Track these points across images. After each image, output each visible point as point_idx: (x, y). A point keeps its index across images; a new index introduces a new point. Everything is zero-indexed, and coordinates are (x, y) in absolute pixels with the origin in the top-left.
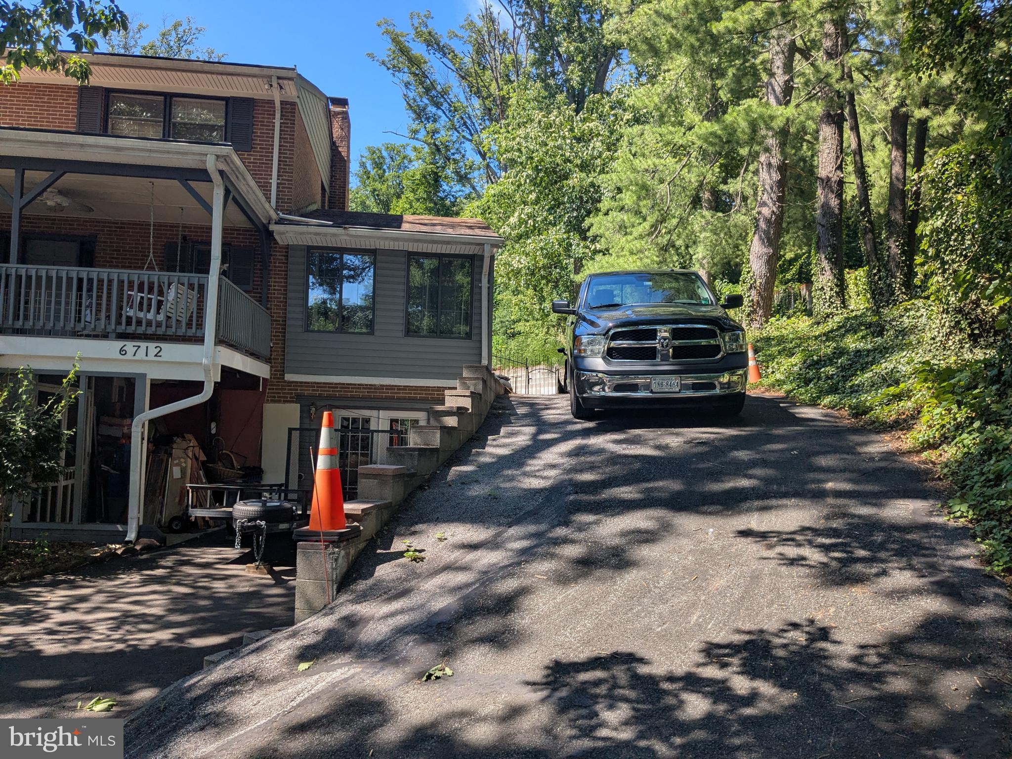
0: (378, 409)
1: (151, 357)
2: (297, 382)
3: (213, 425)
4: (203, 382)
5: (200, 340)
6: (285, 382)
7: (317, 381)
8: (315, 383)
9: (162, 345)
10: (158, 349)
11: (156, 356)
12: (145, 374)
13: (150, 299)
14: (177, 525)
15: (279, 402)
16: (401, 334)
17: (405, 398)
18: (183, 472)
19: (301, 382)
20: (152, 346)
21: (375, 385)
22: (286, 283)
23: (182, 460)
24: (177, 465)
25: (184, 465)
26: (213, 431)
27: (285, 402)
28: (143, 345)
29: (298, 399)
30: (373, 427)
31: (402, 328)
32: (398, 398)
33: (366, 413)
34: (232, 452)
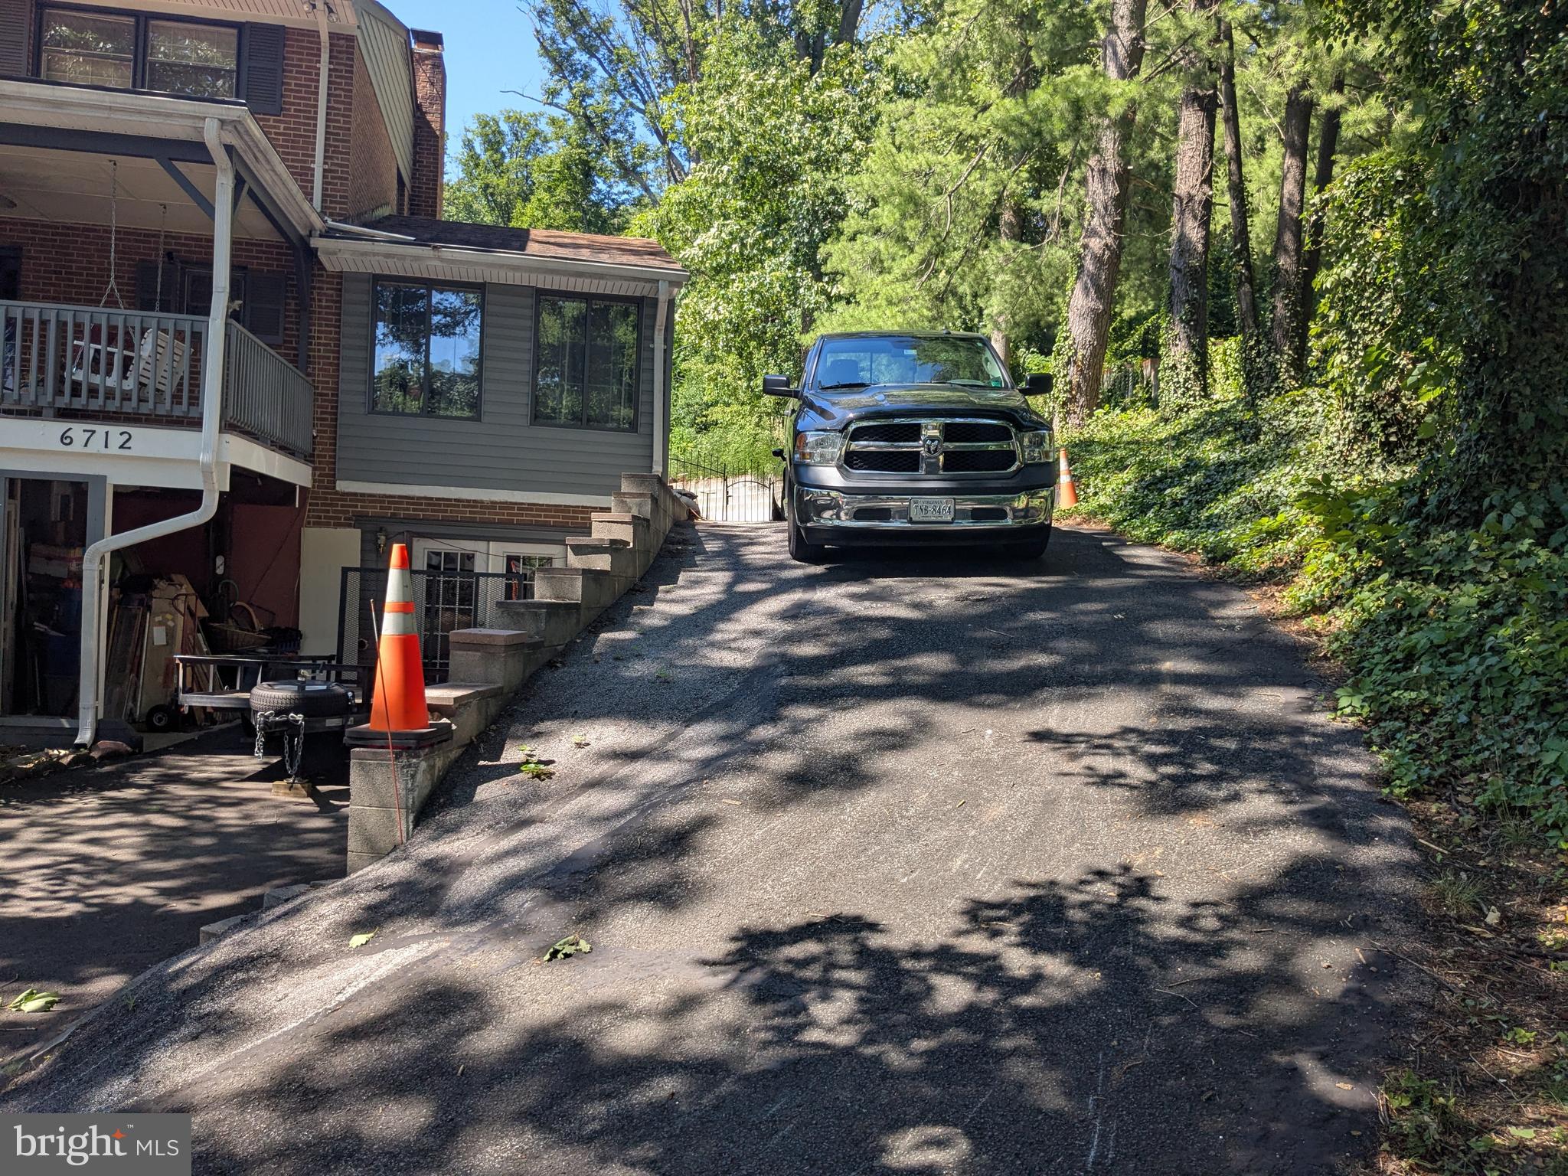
0: (488, 539)
1: (114, 449)
2: (355, 494)
3: (220, 560)
4: (201, 492)
5: (196, 424)
6: (337, 493)
7: (388, 493)
8: (385, 496)
9: (134, 431)
10: (126, 437)
11: (121, 447)
12: (104, 478)
13: (112, 354)
14: (160, 720)
15: (328, 525)
16: (526, 421)
17: (530, 524)
18: (170, 634)
19: (363, 495)
20: (115, 431)
21: (482, 502)
22: (338, 333)
23: (169, 616)
24: (160, 624)
25: (171, 624)
26: (220, 571)
27: (337, 525)
28: (101, 429)
29: (357, 520)
30: (479, 568)
31: (526, 411)
32: (519, 523)
33: (468, 546)
34: (251, 605)
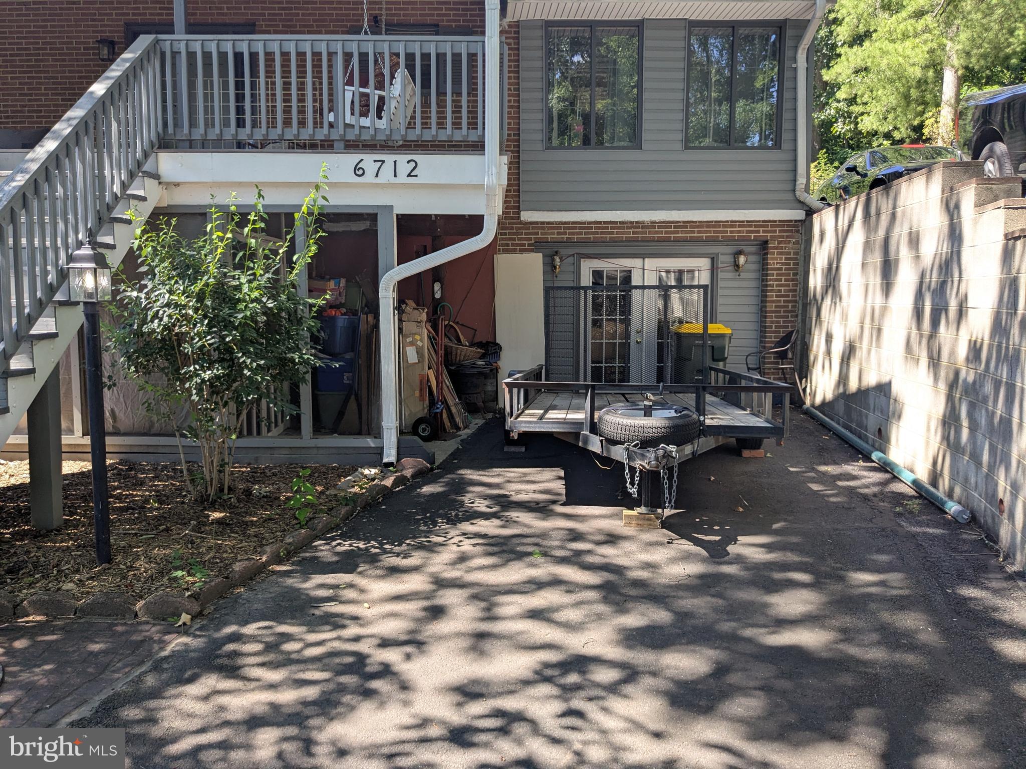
0: (643, 256)
1: (402, 178)
2: (536, 223)
3: (437, 286)
5: (478, 147)
6: (521, 223)
7: (564, 220)
8: (561, 223)
9: (421, 158)
10: (413, 164)
11: (409, 175)
12: (392, 207)
13: (367, 95)
14: (424, 430)
15: (514, 251)
16: (679, 146)
17: (685, 240)
18: (419, 352)
19: (543, 223)
20: (402, 159)
21: (643, 222)
23: (417, 337)
24: (412, 344)
25: (420, 344)
26: (438, 295)
27: (522, 251)
28: (389, 158)
29: (536, 246)
30: (636, 281)
31: (680, 136)
32: (677, 240)
33: (627, 263)
34: (457, 323)
